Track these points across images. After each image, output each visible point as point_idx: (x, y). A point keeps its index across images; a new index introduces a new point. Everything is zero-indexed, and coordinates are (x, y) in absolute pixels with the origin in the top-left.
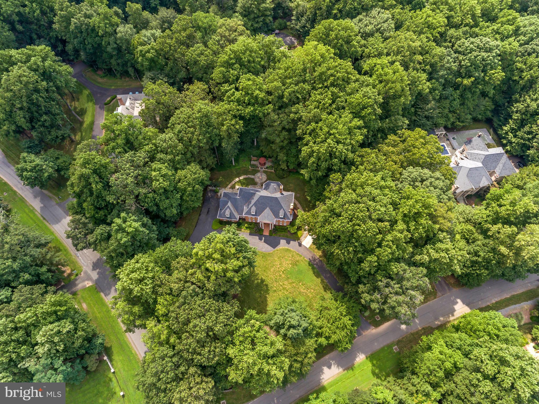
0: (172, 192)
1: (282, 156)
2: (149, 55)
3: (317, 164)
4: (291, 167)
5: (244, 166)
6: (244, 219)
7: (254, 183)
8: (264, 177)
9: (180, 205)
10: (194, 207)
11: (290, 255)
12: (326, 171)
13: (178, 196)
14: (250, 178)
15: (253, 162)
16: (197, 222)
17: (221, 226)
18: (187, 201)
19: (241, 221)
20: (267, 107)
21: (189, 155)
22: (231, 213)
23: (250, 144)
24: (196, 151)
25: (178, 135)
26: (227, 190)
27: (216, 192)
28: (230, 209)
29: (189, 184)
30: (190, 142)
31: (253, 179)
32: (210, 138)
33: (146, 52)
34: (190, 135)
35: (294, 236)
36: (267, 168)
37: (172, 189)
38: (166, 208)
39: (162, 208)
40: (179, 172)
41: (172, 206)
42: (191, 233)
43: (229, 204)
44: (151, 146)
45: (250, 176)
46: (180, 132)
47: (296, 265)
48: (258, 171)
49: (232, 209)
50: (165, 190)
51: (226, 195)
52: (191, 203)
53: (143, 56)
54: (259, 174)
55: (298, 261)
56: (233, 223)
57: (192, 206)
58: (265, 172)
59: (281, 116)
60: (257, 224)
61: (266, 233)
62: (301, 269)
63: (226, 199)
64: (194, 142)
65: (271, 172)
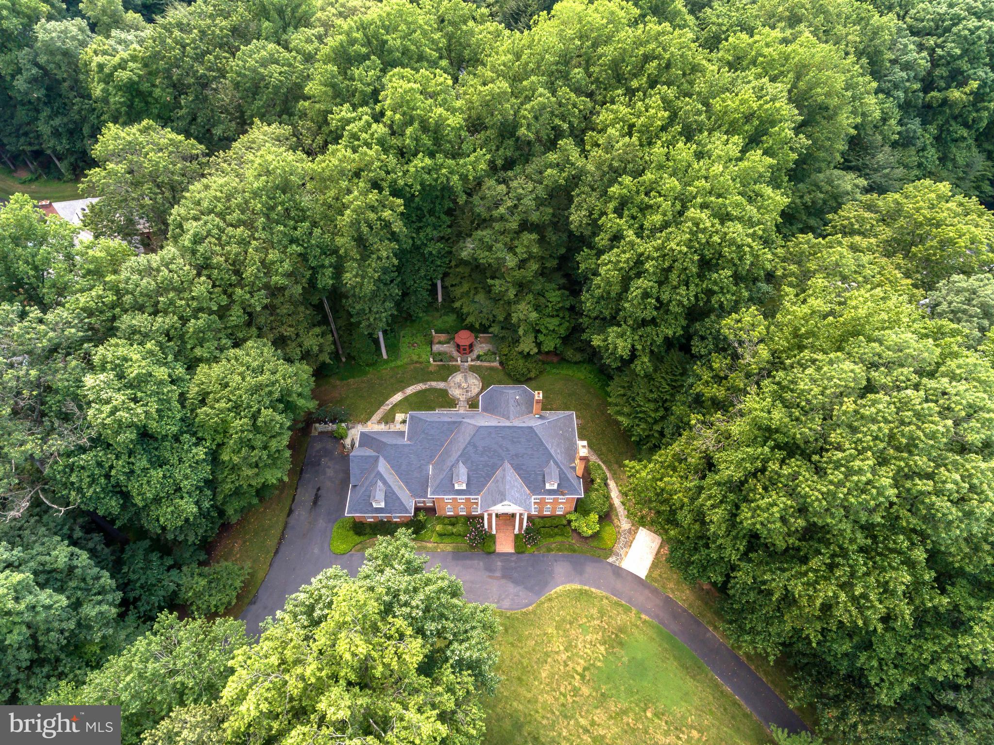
0: (177, 439)
1: (524, 311)
2: (123, 75)
3: (658, 299)
4: (549, 344)
5: (415, 358)
6: (431, 511)
7: (446, 401)
8: (474, 384)
9: (211, 484)
10: (265, 486)
11: (594, 611)
12: (684, 323)
13: (200, 452)
14: (435, 390)
15: (436, 348)
16: (282, 537)
17: (358, 539)
18: (235, 468)
19: (422, 517)
20: (472, 158)
21: (236, 316)
22: (390, 496)
23: (425, 294)
24: (258, 301)
25: (194, 252)
26: (373, 426)
27: (338, 438)
28: (385, 482)
29: (237, 408)
30: (237, 273)
31: (444, 393)
32: (303, 257)
33: (115, 69)
34: (234, 249)
35: (595, 544)
36: (478, 358)
37: (175, 429)
38: (157, 500)
39: (138, 501)
40: (202, 369)
41: (178, 489)
42: (261, 575)
43: (383, 466)
44: (98, 290)
45: (434, 384)
46: (198, 240)
47: (621, 644)
48: (456, 369)
49: (390, 481)
50: (145, 435)
51: (367, 439)
52: (250, 472)
53: (108, 79)
54: (458, 377)
55: (622, 629)
56: (398, 525)
57: (257, 482)
58: (473, 369)
59: (514, 184)
60: (473, 521)
61: (505, 545)
62: (639, 656)
63: (369, 452)
64: (249, 272)
65: (492, 369)
